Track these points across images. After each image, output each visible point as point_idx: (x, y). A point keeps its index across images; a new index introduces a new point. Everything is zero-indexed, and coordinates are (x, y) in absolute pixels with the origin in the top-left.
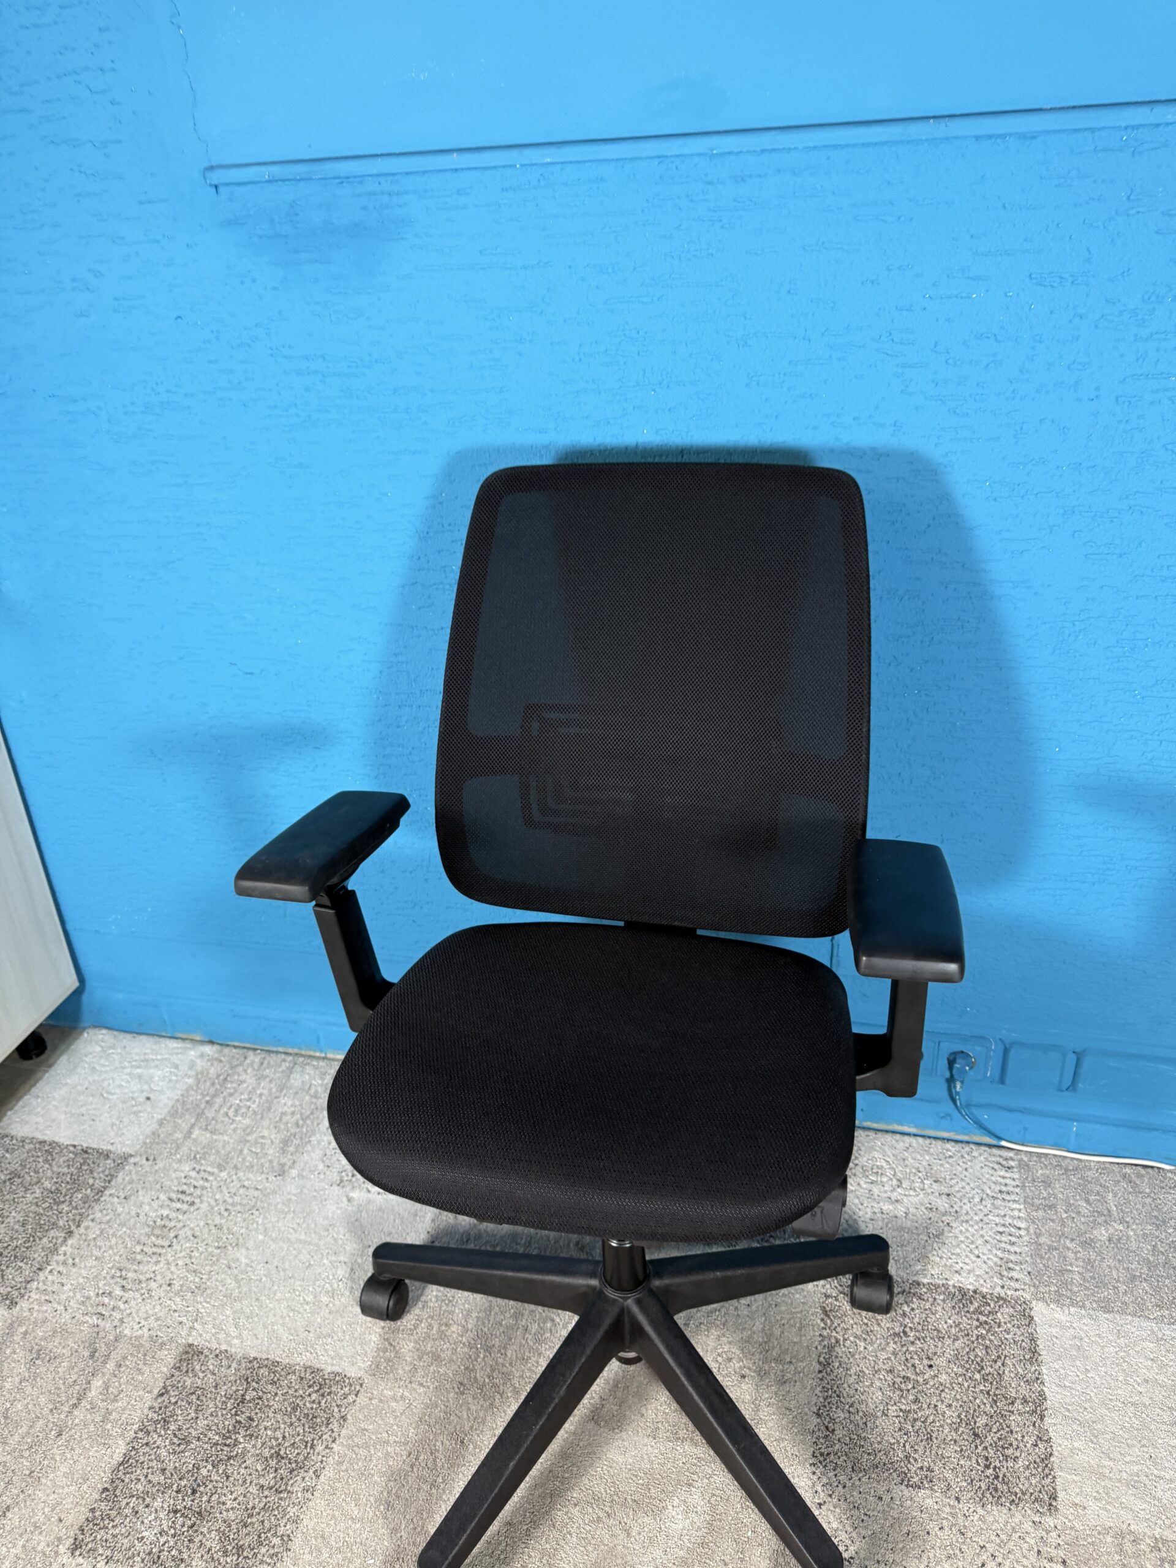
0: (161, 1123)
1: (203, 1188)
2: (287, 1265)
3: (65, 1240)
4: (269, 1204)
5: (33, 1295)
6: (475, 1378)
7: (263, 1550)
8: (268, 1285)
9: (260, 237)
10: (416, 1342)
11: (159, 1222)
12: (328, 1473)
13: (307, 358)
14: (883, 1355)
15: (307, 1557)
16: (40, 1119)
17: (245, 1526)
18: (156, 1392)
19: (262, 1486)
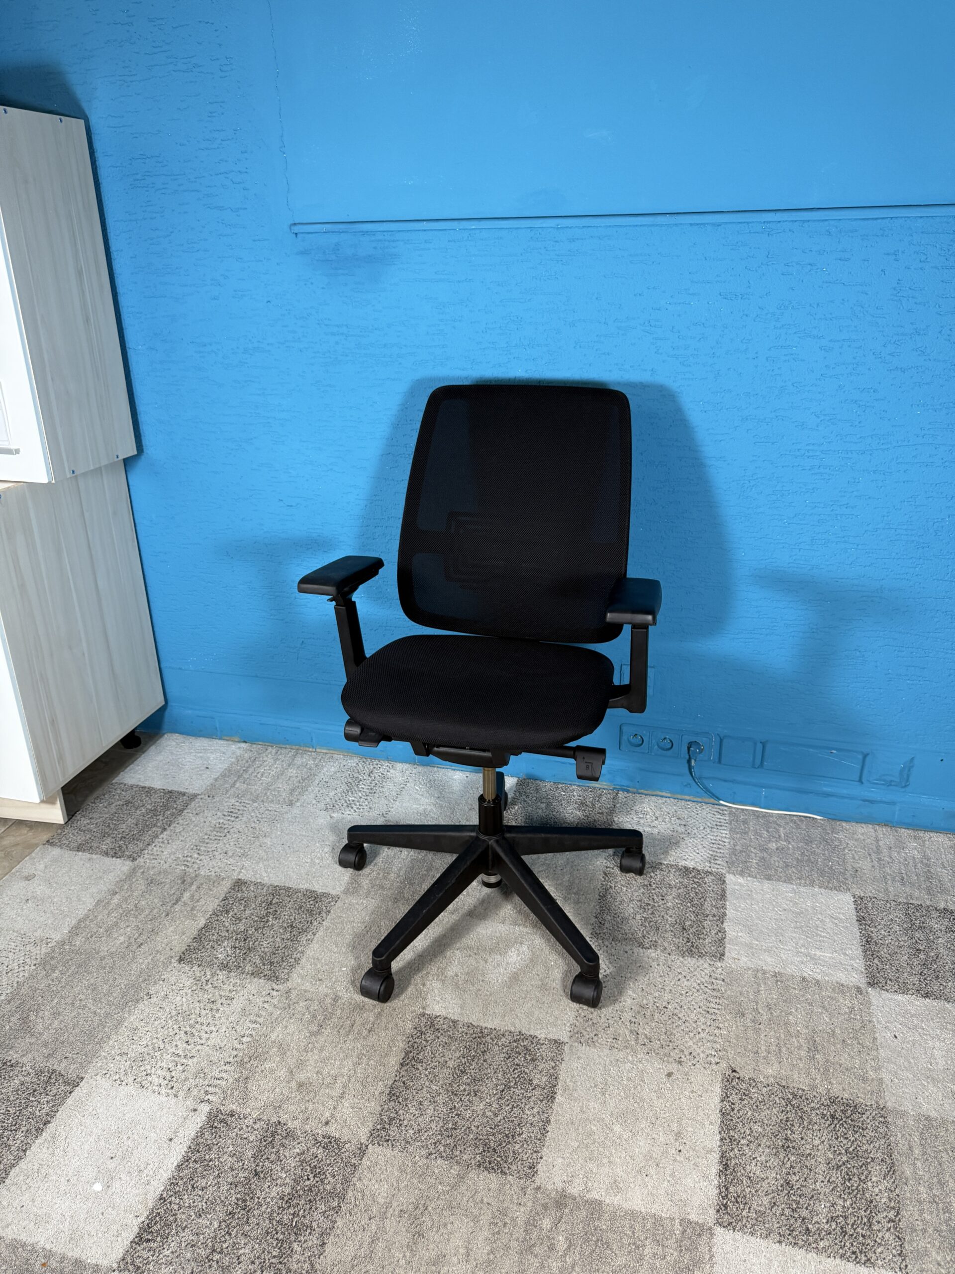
0: (216, 780)
1: (243, 810)
2: (295, 846)
3: (162, 832)
4: (284, 818)
5: (146, 856)
6: (404, 897)
7: (285, 964)
8: (284, 854)
9: (317, 261)
10: (370, 880)
11: (217, 825)
12: (320, 933)
13: (338, 326)
14: (637, 894)
15: (309, 967)
16: (142, 776)
17: (275, 954)
18: (221, 899)
19: (283, 939)
